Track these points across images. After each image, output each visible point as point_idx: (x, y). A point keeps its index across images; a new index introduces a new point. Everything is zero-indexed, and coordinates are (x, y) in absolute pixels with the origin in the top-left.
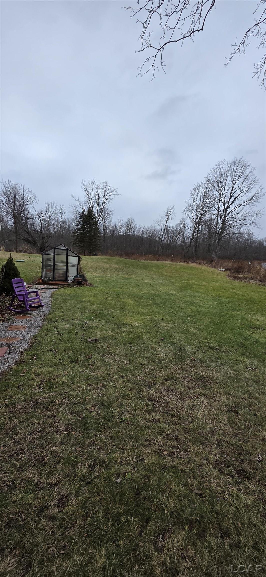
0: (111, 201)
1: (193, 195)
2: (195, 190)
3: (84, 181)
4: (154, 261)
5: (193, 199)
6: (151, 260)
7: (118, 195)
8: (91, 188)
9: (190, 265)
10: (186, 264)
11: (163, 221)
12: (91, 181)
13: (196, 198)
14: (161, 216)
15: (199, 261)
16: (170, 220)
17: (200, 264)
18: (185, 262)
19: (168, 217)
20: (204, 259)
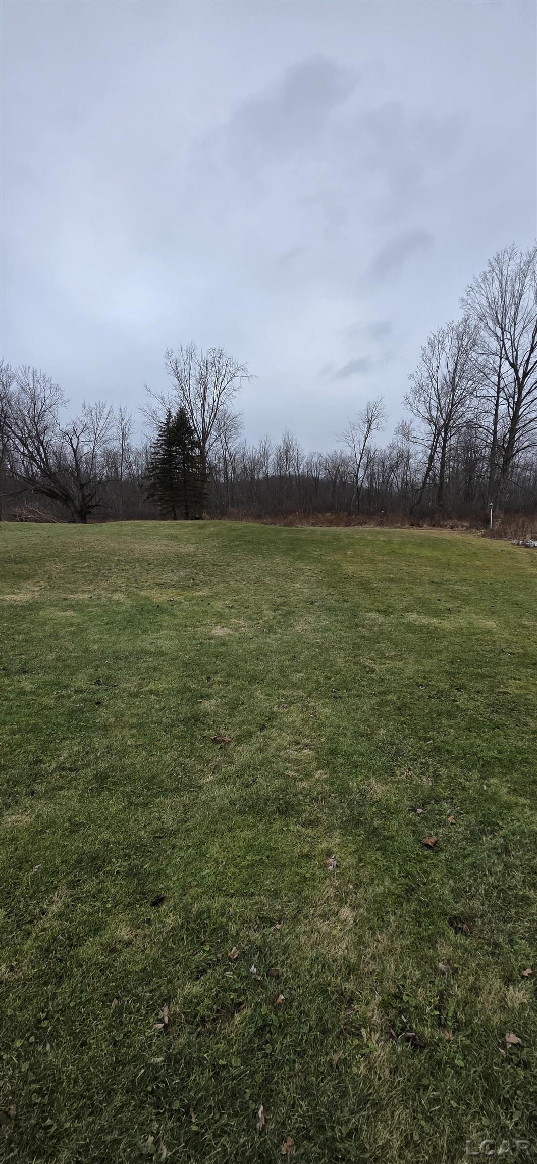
0: (235, 393)
1: (427, 360)
2: (431, 345)
3: (170, 352)
4: (338, 526)
5: (429, 370)
6: (331, 523)
7: (249, 377)
8: (187, 366)
9: (427, 532)
10: (415, 531)
11: (358, 434)
12: (185, 348)
13: (435, 364)
14: (353, 424)
15: (450, 523)
16: (373, 432)
17: (452, 528)
18: (412, 525)
19: (370, 426)
20: (461, 517)
